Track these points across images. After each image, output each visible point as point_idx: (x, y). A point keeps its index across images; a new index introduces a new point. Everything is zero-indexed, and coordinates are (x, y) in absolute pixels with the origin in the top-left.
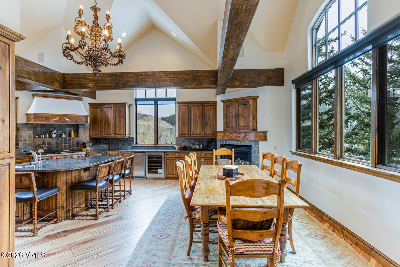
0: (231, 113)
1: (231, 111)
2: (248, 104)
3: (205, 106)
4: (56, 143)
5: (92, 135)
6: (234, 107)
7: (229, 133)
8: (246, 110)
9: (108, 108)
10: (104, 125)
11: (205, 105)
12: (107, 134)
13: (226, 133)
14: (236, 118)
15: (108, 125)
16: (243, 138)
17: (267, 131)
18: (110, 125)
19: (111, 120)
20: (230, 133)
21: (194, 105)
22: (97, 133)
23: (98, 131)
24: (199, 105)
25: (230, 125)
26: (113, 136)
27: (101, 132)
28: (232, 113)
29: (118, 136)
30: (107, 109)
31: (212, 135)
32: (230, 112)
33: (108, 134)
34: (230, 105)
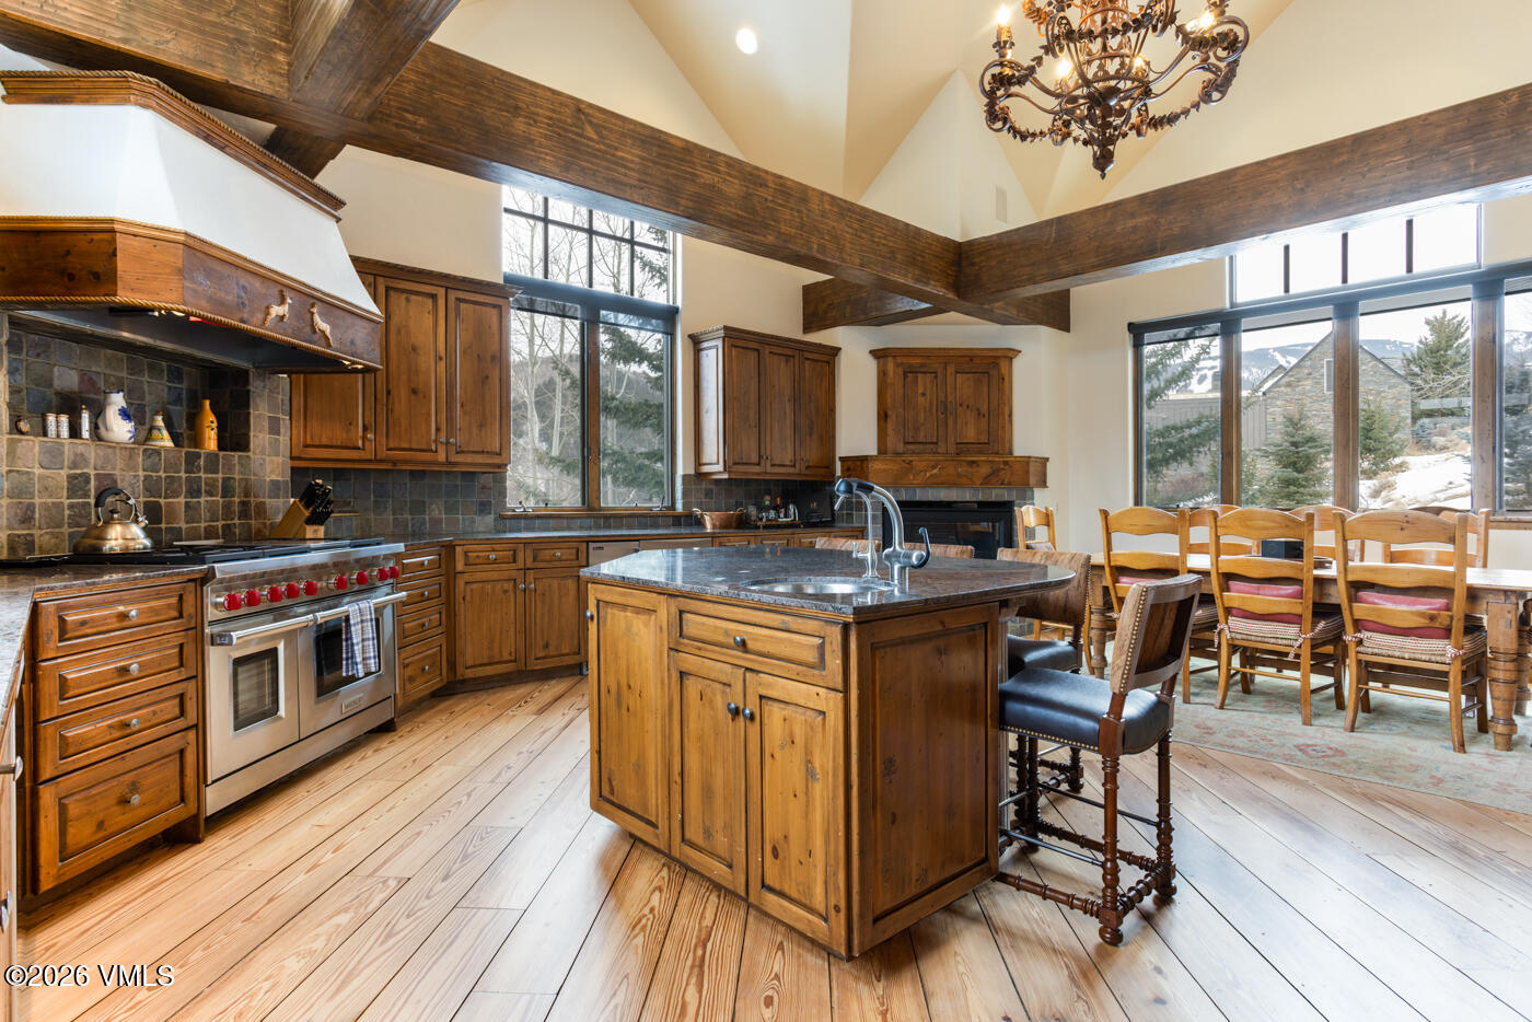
0: (924, 394)
1: (925, 389)
2: (994, 372)
3: (808, 359)
4: (146, 489)
5: (306, 446)
6: (936, 377)
7: (924, 463)
8: (985, 389)
9: (413, 298)
10: (388, 393)
11: (807, 355)
12: (405, 445)
13: (911, 461)
14: (945, 412)
15: (415, 392)
16: (986, 478)
17: (1047, 459)
18: (426, 397)
19: (433, 368)
20: (933, 463)
21: (775, 350)
22: (339, 436)
23: (351, 423)
24: (789, 352)
25: (922, 434)
26: (442, 457)
27: (365, 428)
28: (928, 395)
29: (469, 459)
30: (408, 300)
31: (823, 470)
32: (920, 391)
33: (414, 446)
34: (922, 370)
